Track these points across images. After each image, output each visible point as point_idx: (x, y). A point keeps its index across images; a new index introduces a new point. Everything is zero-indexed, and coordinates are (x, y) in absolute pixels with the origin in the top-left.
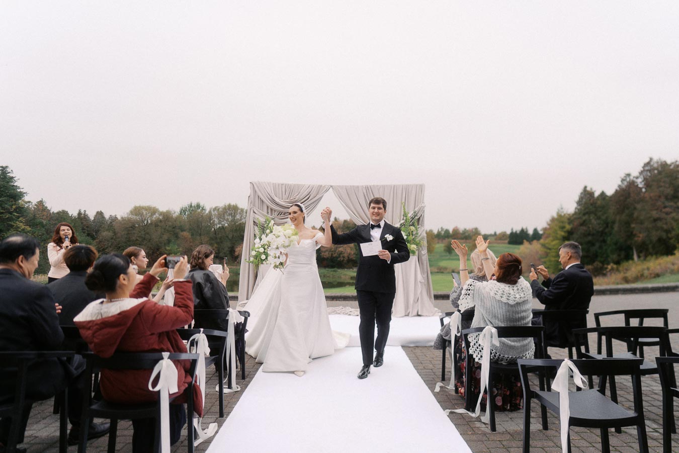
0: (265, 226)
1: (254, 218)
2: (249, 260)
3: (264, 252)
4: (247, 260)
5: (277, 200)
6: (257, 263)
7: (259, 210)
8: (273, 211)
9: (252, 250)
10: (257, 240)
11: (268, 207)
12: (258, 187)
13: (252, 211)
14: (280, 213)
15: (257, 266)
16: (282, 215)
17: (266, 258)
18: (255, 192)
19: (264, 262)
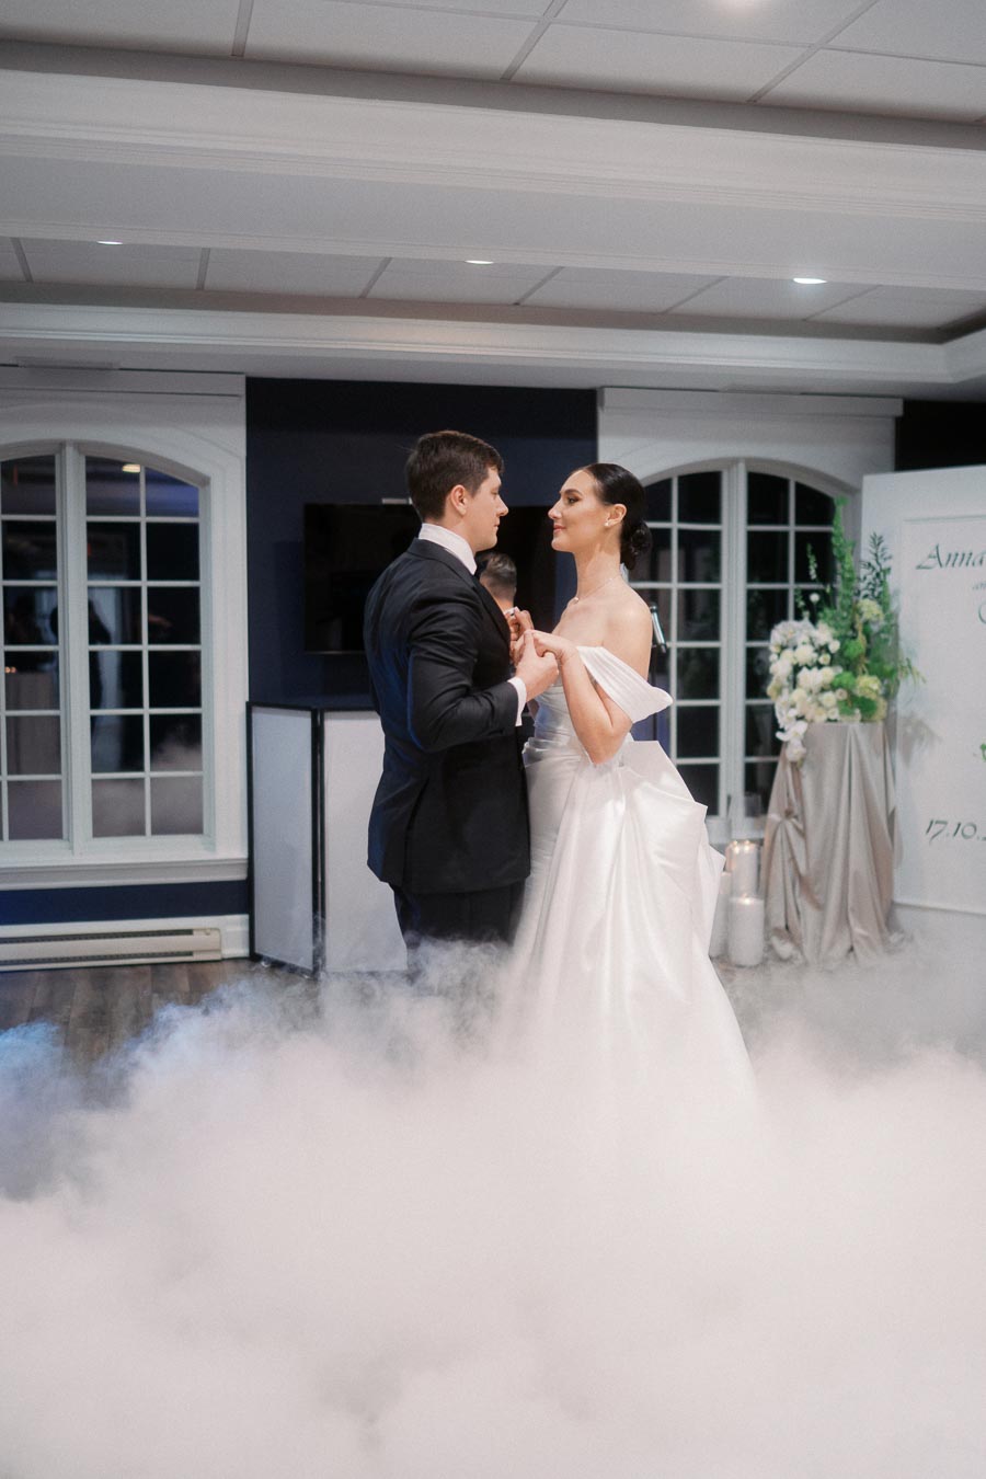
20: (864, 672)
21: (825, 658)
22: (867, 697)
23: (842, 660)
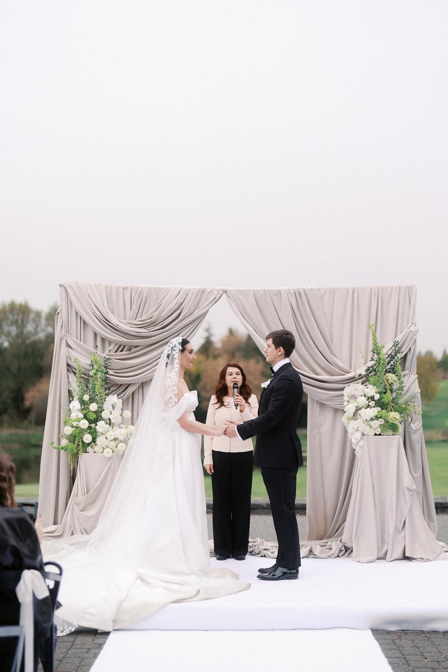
0: (91, 373)
1: (68, 357)
2: (59, 444)
3: (90, 428)
4: (55, 445)
5: (114, 320)
6: (75, 451)
7: (78, 341)
8: (107, 344)
9: (65, 423)
10: (76, 405)
11: (96, 335)
12: (76, 295)
13: (64, 344)
14: (121, 348)
15: (75, 457)
16: (124, 352)
17: (94, 440)
18: (70, 304)
19: (89, 449)
20: (392, 411)
21: (372, 403)
22: (394, 422)
23: (381, 404)
